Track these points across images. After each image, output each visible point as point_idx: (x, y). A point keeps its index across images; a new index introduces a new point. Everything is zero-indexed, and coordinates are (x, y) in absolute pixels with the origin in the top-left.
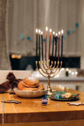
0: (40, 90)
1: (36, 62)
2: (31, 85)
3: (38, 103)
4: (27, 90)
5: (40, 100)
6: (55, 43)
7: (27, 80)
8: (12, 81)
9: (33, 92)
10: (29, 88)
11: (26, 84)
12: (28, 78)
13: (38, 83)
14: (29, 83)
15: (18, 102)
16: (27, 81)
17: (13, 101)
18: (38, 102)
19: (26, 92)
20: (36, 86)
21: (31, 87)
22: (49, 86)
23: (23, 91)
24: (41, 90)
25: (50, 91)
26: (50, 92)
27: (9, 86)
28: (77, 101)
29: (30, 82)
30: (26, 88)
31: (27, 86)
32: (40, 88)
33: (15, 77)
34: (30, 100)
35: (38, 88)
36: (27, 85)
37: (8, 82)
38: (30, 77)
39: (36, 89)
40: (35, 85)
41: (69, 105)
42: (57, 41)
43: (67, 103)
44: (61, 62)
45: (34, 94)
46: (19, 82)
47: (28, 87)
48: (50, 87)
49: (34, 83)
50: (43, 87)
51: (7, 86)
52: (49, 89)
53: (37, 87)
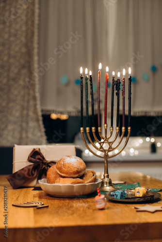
0: (87, 182)
1: (82, 129)
2: (71, 174)
3: (80, 207)
4: (62, 183)
5: (85, 202)
6: (115, 92)
7: (62, 163)
8: (39, 165)
9: (73, 186)
10: (66, 179)
11: (61, 172)
12: (64, 159)
13: (85, 169)
14: (65, 170)
15: (43, 205)
16: (62, 166)
17: (34, 205)
18: (81, 205)
19: (60, 186)
20: (80, 175)
21: (70, 177)
22: (106, 175)
23: (56, 184)
24: (90, 182)
25: (108, 183)
26: (108, 185)
27: (33, 175)
28: (154, 204)
29: (69, 167)
30: (61, 178)
31: (63, 175)
32: (88, 179)
33: (44, 158)
34: (67, 201)
35: (84, 178)
36: (63, 173)
37: (31, 167)
38: (68, 158)
39: (79, 181)
40: (78, 172)
41: (137, 211)
42: (120, 89)
43: (133, 208)
44: (129, 128)
45: (75, 190)
46: (50, 167)
47: (64, 177)
48: (108, 176)
49: (75, 170)
50: (93, 175)
51: (29, 175)
52: (106, 180)
53: (82, 177)
